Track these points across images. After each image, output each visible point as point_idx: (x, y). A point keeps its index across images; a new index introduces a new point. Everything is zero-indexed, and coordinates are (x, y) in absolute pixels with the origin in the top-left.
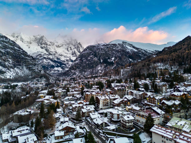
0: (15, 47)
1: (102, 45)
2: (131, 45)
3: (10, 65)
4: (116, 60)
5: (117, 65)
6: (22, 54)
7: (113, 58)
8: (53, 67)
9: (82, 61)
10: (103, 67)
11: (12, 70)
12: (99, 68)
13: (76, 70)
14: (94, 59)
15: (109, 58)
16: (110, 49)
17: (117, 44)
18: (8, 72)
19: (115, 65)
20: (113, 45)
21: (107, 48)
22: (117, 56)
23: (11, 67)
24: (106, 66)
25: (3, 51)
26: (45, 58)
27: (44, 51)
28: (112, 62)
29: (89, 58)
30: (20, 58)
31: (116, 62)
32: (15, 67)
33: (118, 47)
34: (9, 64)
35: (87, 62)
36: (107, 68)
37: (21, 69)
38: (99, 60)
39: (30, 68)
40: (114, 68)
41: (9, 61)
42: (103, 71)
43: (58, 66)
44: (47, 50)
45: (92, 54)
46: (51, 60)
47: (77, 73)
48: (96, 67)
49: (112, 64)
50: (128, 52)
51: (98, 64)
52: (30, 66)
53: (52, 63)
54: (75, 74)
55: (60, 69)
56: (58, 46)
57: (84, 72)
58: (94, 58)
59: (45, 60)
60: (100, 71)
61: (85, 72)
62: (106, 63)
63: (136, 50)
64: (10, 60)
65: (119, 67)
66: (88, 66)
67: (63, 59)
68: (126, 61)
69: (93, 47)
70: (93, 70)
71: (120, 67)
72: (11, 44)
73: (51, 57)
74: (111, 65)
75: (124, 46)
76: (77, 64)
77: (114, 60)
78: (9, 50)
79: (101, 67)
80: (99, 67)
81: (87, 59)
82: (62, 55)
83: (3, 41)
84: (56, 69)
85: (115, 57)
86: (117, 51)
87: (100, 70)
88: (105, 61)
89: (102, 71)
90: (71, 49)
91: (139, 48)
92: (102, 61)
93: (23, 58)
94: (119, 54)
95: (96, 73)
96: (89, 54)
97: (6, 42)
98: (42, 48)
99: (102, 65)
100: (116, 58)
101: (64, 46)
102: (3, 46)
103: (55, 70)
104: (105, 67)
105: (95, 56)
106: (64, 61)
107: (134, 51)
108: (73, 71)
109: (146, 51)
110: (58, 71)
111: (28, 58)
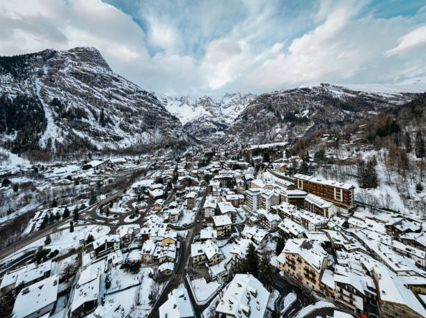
0: (154, 105)
1: (282, 91)
2: (340, 88)
3: (136, 128)
4: (314, 114)
5: (317, 124)
6: (160, 113)
7: (306, 112)
8: (214, 130)
9: (247, 119)
10: (286, 127)
11: (137, 134)
12: (278, 130)
13: (235, 134)
14: (268, 114)
15: (297, 112)
16: (297, 97)
17: (311, 88)
18: (128, 138)
19: (312, 124)
20: (304, 89)
21: (293, 95)
22: (315, 106)
23: (137, 131)
24: (293, 125)
25: (134, 109)
26: (207, 121)
27: (208, 113)
28: (305, 117)
29: (259, 114)
30: (155, 119)
31: (314, 118)
32: (143, 131)
33: (313, 93)
34: (137, 126)
35: (255, 121)
36: (294, 128)
37: (151, 134)
38: (278, 115)
39: (164, 132)
40: (310, 129)
41: (138, 122)
42: (287, 136)
43: (220, 130)
44: (211, 112)
45: (265, 108)
46: (214, 123)
47: (236, 139)
48: (270, 129)
49: (305, 121)
50: (337, 100)
51: (275, 124)
52: (166, 129)
53: (214, 127)
54: (233, 141)
55: (222, 133)
56: (225, 108)
57: (247, 138)
58: (268, 112)
59: (206, 123)
60: (280, 136)
61: (250, 137)
62: (292, 119)
63: (354, 96)
64: (140, 121)
65: (321, 126)
66: (256, 127)
67: (228, 121)
68: (336, 114)
69: (267, 96)
70: (265, 134)
71: (323, 126)
72: (149, 101)
73: (215, 120)
74: (303, 123)
75: (326, 90)
76: (238, 124)
77: (309, 115)
78: (143, 108)
79: (282, 127)
80: (277, 128)
81: (255, 116)
82: (227, 117)
83: (139, 97)
84: (218, 133)
85: (309, 109)
86: (313, 98)
87: (279, 133)
88: (290, 118)
89: (284, 135)
90: (239, 109)
91: (359, 92)
92: (283, 117)
93: (159, 118)
94: (318, 104)
95: (272, 140)
96: (258, 108)
97: (142, 98)
98: (207, 110)
99: (283, 124)
100: (312, 110)
101: (232, 106)
102: (138, 103)
103: (216, 135)
104: (290, 128)
105: (270, 109)
106: (230, 124)
107: (349, 97)
108: (231, 136)
109: (378, 96)
110: (220, 135)
111: (166, 118)
